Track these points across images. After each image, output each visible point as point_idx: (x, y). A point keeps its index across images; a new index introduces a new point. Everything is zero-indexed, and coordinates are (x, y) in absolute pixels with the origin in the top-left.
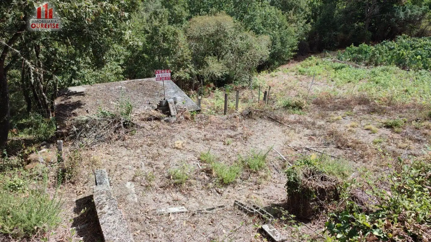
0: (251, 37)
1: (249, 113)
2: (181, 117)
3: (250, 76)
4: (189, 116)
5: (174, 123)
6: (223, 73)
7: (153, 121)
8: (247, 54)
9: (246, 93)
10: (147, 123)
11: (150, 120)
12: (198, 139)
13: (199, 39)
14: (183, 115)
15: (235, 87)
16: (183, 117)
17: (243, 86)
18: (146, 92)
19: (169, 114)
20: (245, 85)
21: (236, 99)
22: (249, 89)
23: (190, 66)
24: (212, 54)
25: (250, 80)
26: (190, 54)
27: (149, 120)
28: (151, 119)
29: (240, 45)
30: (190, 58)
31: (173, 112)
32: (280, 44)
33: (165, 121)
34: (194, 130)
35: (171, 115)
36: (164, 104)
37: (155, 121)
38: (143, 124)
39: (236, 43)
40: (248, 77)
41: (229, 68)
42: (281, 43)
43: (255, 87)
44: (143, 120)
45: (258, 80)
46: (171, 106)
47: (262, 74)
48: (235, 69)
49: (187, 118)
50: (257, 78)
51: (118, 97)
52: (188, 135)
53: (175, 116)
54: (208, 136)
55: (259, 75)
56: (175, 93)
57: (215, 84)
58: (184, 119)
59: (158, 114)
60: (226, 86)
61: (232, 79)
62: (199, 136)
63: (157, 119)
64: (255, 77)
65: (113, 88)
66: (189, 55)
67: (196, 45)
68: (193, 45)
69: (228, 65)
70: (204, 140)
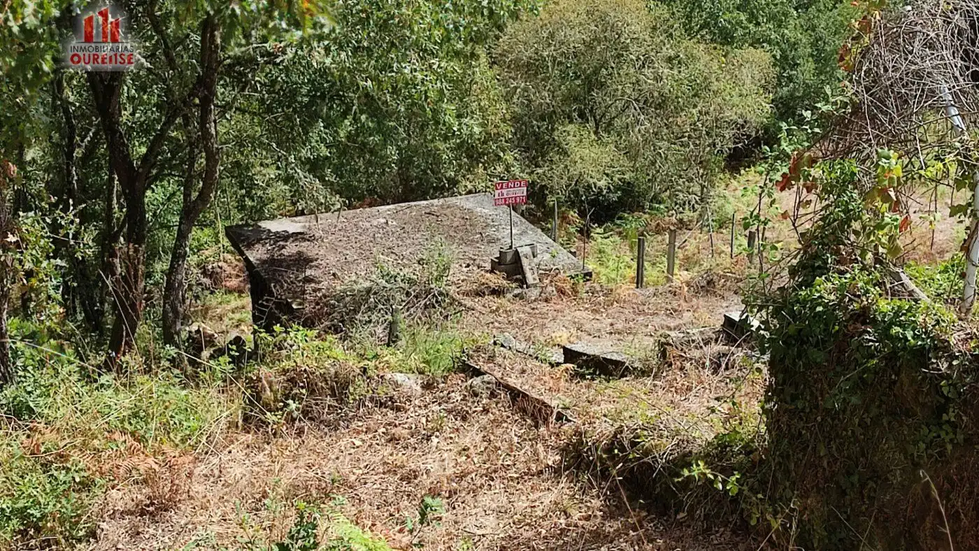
0: (704, 58)
1: (709, 283)
2: (550, 289)
3: (703, 187)
4: (567, 287)
5: (535, 301)
6: (615, 179)
7: (486, 297)
8: (694, 111)
9: (692, 241)
10: (476, 300)
11: (480, 296)
12: (599, 330)
13: (532, 69)
14: (553, 284)
15: (654, 224)
16: (554, 289)
17: (681, 221)
18: (453, 234)
19: (523, 282)
20: (688, 215)
21: (668, 259)
22: (701, 229)
23: (508, 157)
24: (575, 114)
25: (702, 200)
26: (507, 116)
27: (479, 294)
28: (484, 293)
29: (667, 85)
30: (507, 130)
31: (530, 278)
32: (811, 65)
33: (516, 296)
34: (583, 315)
35: (526, 283)
36: (509, 258)
37: (491, 298)
38: (468, 302)
39: (656, 79)
40: (697, 189)
41: (634, 158)
42: (816, 62)
43: (721, 225)
44: (467, 295)
45: (731, 199)
46: (525, 262)
47: (742, 179)
48: (653, 163)
49: (561, 292)
50: (727, 193)
51: (389, 244)
52: (575, 323)
53: (535, 286)
54: (619, 326)
55: (735, 183)
56: (521, 234)
57: (582, 214)
58: (555, 292)
59: (497, 280)
60: (620, 218)
61: (643, 195)
62: (598, 325)
63: (497, 292)
64: (720, 189)
65: (368, 225)
66: (504, 120)
67: (525, 90)
68: (516, 88)
69: (631, 153)
70: (611, 333)
